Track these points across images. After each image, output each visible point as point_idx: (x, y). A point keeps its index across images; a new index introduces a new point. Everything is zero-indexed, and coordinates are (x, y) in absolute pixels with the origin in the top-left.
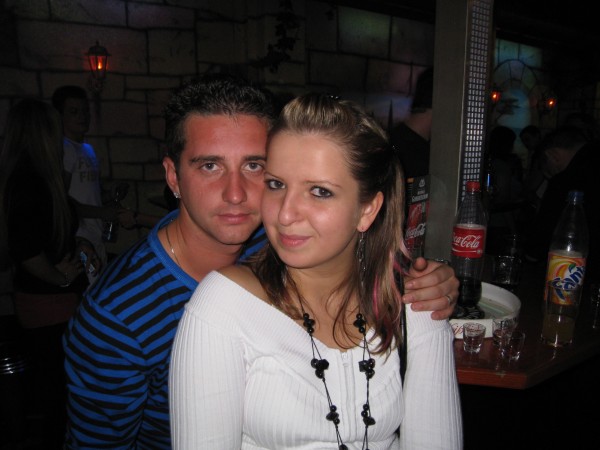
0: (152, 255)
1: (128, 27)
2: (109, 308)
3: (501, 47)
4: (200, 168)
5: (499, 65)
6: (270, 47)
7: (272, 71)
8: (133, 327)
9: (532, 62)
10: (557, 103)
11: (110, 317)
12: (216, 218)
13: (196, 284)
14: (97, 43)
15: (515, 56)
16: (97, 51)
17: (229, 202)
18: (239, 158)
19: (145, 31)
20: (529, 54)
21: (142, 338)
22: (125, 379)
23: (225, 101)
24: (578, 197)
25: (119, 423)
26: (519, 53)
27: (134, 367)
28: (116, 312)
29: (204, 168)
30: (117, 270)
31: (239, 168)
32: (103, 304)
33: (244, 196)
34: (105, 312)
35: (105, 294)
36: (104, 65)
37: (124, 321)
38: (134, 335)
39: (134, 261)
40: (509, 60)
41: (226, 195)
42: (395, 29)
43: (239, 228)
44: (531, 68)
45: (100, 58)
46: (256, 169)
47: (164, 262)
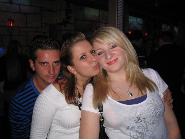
0: (31, 86)
1: (20, 13)
2: (18, 99)
3: (132, 18)
4: (42, 64)
5: (131, 23)
6: (64, 19)
7: (64, 26)
8: (24, 105)
9: (140, 23)
10: (148, 34)
11: (18, 102)
12: (46, 77)
13: (39, 93)
14: (11, 18)
15: (136, 21)
16: (11, 20)
17: (50, 74)
18: (53, 62)
19: (26, 14)
20: (139, 20)
21: (26, 108)
22: (21, 118)
23: (48, 46)
24: (146, 63)
25: (22, 128)
26: (137, 20)
27: (24, 115)
28: (19, 101)
29: (43, 64)
30: (21, 90)
31: (53, 64)
32: (16, 98)
33: (54, 72)
34: (17, 100)
35: (17, 96)
36: (13, 24)
37: (21, 103)
38: (24, 107)
39: (26, 87)
40: (134, 22)
41: (49, 72)
42: (101, 13)
43: (53, 80)
44: (140, 24)
45: (11, 22)
46: (57, 64)
47: (34, 88)
